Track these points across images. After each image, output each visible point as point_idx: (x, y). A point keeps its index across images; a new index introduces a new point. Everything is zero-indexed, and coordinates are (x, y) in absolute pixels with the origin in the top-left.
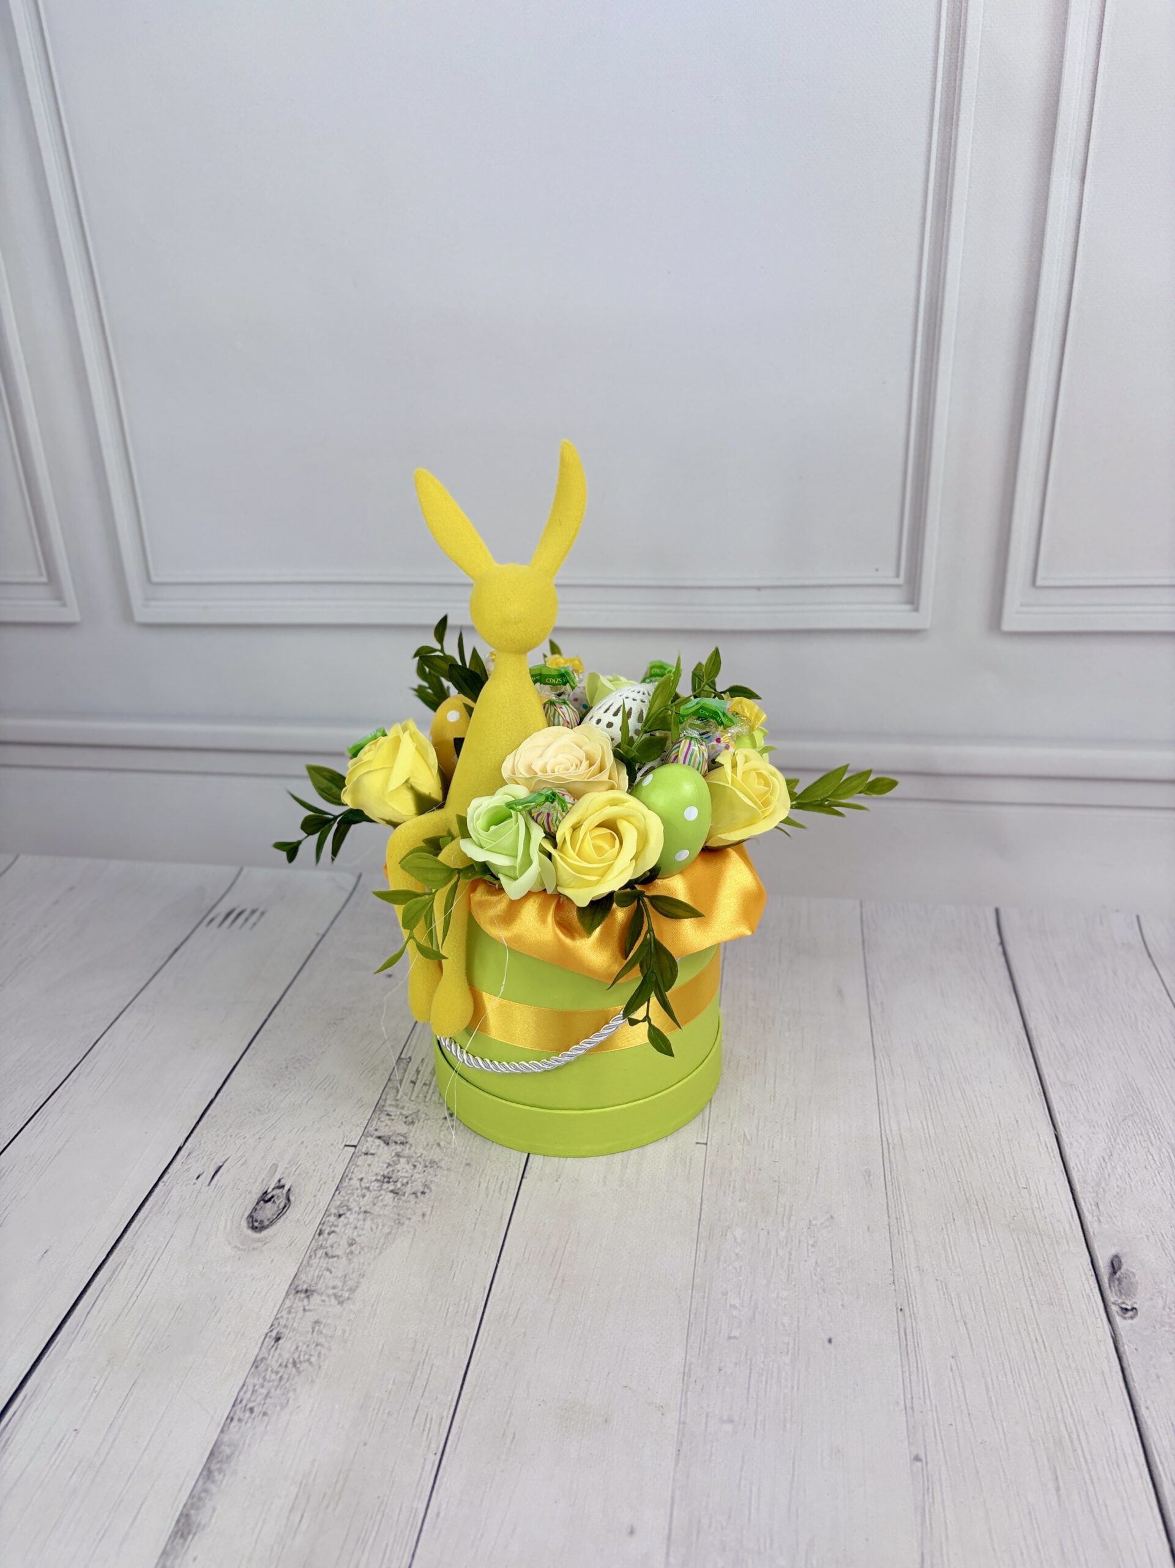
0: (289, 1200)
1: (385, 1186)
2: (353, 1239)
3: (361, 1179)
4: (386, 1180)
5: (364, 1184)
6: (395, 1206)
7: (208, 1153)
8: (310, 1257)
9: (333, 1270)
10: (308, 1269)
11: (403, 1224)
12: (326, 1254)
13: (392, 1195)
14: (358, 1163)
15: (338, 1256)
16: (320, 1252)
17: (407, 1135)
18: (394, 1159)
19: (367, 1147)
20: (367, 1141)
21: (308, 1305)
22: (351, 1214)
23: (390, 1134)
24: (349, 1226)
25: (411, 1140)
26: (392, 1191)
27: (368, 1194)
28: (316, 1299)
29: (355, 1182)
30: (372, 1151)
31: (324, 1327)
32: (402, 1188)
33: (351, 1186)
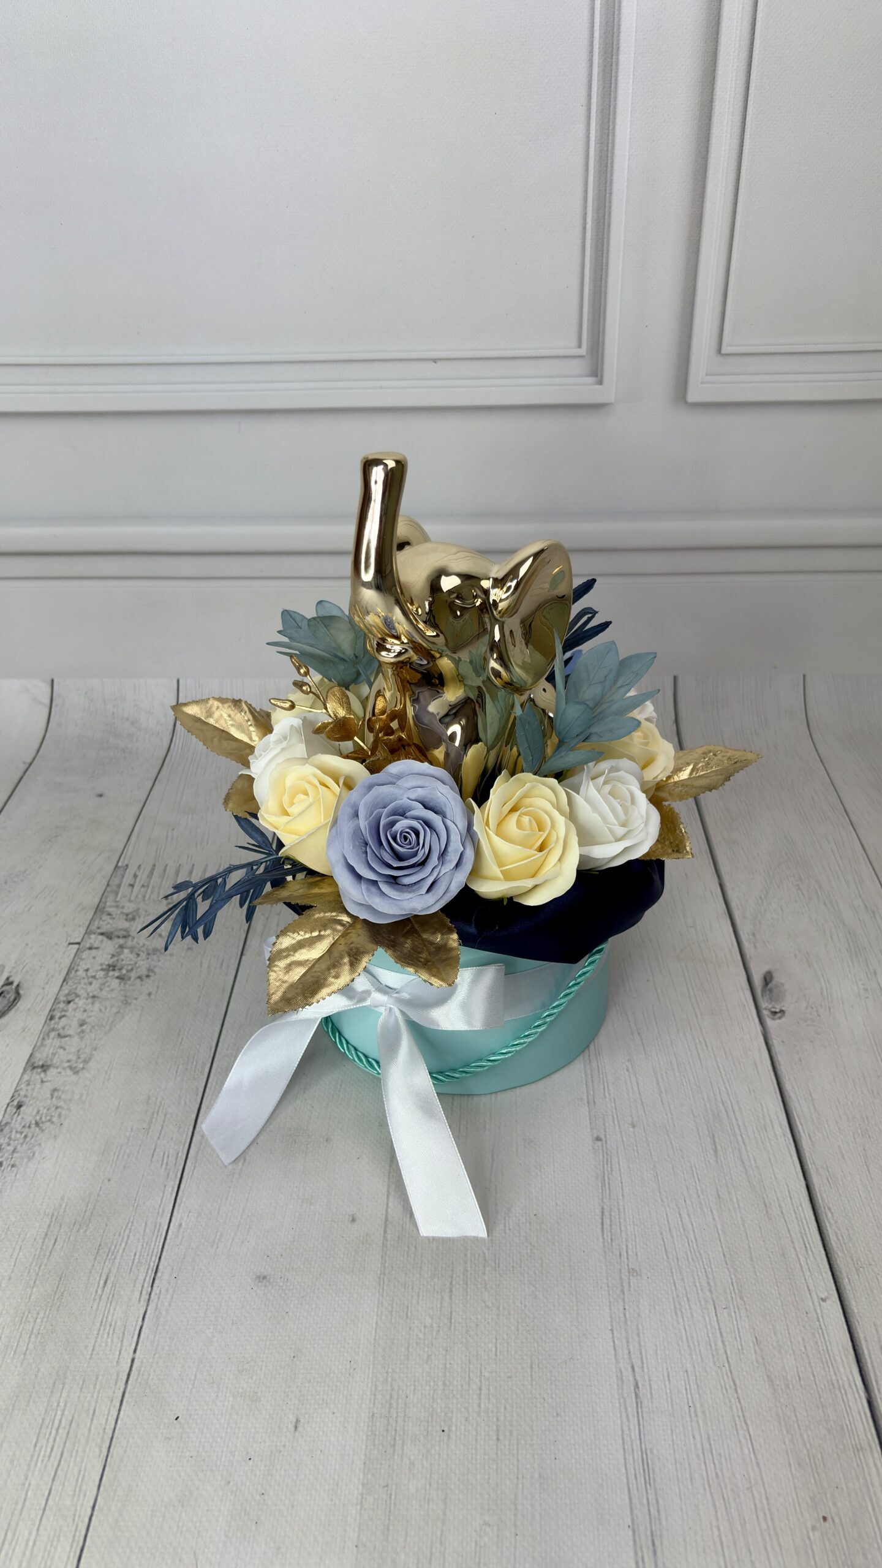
0: (18, 994)
1: (111, 973)
2: (84, 1021)
3: (87, 970)
4: (111, 968)
5: (89, 974)
6: (121, 990)
8: (43, 1039)
9: (66, 1047)
10: (42, 1049)
11: (130, 1004)
12: (59, 1035)
13: (117, 981)
14: (84, 957)
15: (69, 1036)
16: (52, 1034)
18: (118, 950)
20: (90, 938)
21: (46, 1076)
22: (80, 999)
23: (112, 930)
24: (78, 1010)
26: (118, 978)
27: (95, 982)
28: (52, 1072)
29: (81, 973)
30: (95, 946)
31: (63, 1092)
32: (128, 974)
33: (77, 976)
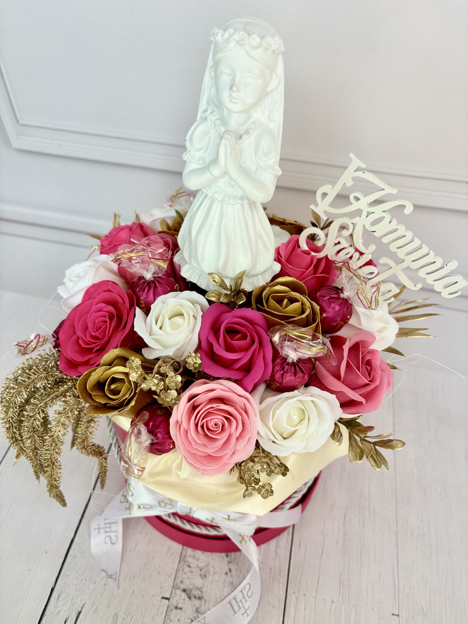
7: (71, 597)
17: (202, 589)
19: (177, 601)
25: (205, 596)
